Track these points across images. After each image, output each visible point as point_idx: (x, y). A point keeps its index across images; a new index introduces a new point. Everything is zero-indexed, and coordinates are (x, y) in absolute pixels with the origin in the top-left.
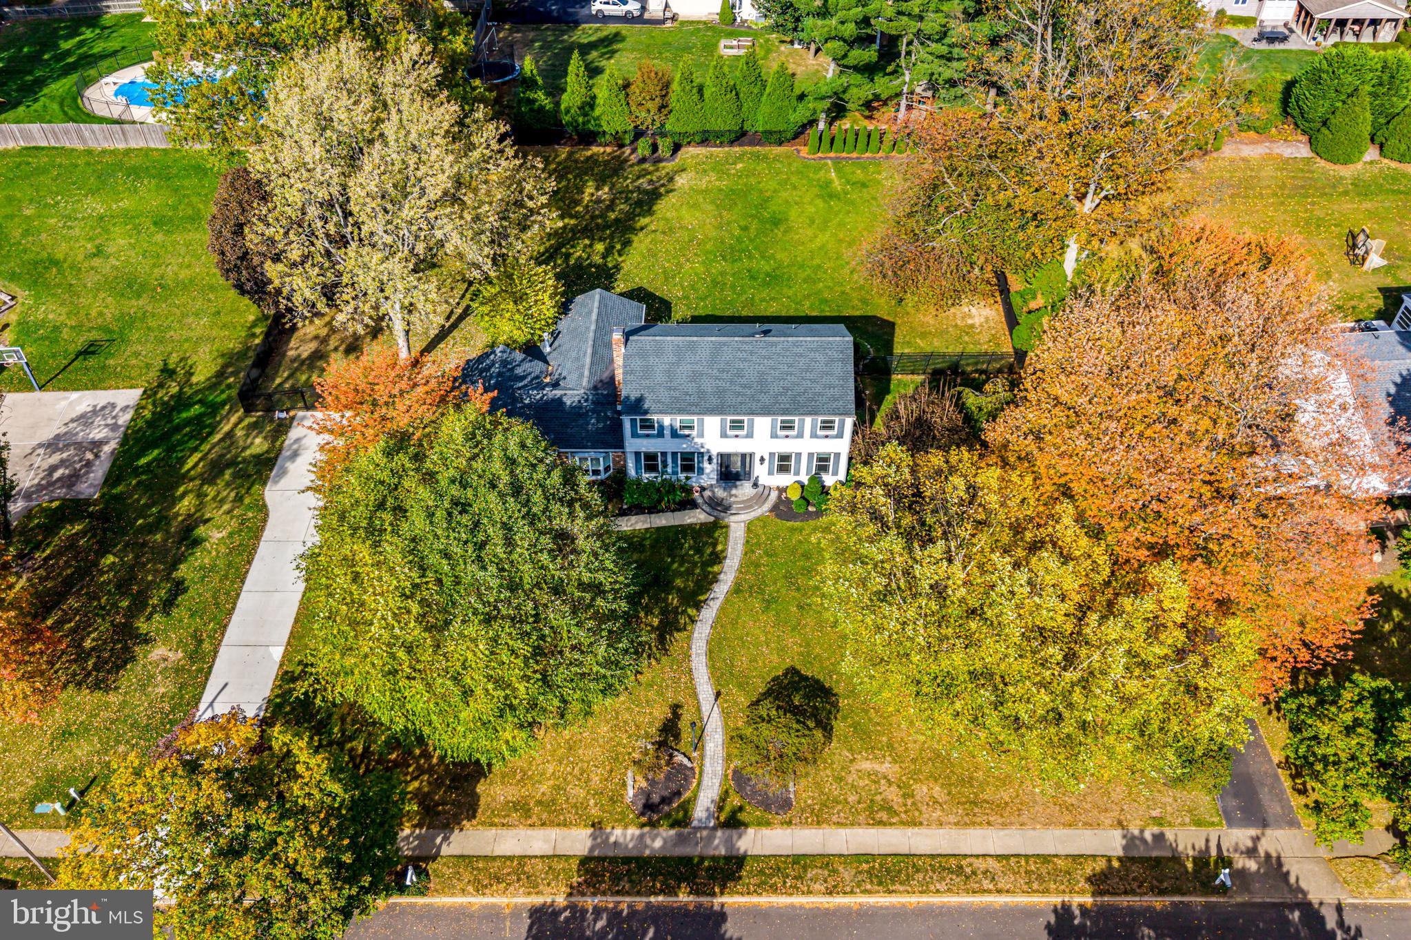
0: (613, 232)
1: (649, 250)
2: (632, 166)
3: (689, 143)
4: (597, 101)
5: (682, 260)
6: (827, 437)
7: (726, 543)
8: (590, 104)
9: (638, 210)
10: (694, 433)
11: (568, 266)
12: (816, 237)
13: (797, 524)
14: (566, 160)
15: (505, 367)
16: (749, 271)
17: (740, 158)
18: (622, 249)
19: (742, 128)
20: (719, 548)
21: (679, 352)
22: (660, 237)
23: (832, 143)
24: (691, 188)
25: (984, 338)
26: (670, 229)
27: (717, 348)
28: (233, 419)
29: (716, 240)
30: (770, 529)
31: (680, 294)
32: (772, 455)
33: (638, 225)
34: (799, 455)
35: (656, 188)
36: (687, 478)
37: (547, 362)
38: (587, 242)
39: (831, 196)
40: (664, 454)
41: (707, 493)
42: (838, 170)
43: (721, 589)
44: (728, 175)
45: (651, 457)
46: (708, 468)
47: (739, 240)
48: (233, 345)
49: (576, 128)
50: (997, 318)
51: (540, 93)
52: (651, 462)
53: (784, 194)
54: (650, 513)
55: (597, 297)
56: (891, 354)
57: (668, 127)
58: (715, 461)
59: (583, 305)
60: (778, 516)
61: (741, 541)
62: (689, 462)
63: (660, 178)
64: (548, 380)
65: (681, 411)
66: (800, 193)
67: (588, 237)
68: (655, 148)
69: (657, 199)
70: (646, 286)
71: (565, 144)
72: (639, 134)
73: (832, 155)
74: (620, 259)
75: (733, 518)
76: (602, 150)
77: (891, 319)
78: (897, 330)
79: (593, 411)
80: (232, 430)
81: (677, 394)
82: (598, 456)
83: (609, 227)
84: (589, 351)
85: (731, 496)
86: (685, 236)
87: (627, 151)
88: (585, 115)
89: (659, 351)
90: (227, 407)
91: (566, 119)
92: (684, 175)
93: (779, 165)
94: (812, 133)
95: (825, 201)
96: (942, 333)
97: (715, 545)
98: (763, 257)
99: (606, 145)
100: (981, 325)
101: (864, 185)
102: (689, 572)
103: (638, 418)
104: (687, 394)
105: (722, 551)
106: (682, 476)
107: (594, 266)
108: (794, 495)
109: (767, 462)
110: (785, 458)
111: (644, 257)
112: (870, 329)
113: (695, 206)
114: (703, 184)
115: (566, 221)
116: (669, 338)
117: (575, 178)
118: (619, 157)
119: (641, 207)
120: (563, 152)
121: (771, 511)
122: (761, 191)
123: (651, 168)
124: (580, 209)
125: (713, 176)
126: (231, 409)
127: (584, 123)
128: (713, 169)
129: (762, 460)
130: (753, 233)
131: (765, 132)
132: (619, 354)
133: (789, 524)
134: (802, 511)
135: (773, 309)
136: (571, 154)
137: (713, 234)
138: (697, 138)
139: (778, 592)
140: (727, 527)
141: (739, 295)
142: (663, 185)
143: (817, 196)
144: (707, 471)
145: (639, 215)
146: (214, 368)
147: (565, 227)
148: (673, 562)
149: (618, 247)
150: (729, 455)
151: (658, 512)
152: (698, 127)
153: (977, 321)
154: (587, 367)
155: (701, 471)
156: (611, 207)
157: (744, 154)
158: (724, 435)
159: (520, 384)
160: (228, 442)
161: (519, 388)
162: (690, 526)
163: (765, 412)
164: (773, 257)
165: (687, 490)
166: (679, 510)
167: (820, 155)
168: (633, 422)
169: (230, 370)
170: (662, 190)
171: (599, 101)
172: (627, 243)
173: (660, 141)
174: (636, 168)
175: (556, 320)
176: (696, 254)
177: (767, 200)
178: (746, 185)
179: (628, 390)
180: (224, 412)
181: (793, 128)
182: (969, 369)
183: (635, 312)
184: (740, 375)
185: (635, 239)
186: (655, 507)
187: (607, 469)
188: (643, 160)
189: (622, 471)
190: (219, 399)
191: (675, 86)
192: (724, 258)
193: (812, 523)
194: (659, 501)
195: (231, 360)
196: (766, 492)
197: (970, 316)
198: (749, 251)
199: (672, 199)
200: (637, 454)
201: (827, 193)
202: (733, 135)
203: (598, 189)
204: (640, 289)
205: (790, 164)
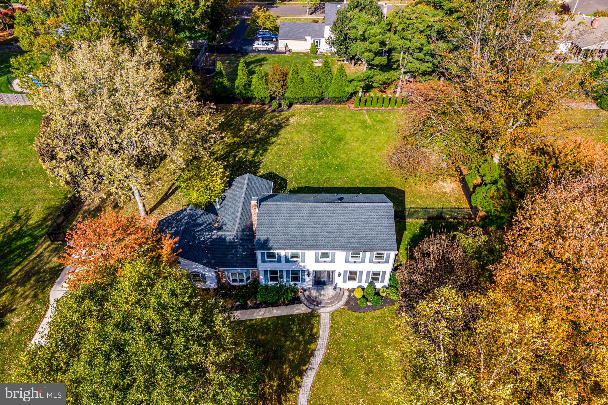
0: (259, 145)
1: (276, 153)
2: (268, 113)
3: (297, 103)
4: (252, 83)
5: (293, 158)
6: (379, 262)
7: (319, 328)
8: (248, 85)
9: (271, 134)
10: (300, 260)
11: (235, 161)
12: (360, 147)
13: (362, 314)
14: (237, 110)
15: (191, 218)
16: (327, 164)
17: (321, 110)
18: (262, 153)
19: (322, 96)
20: (315, 331)
21: (290, 212)
22: (282, 147)
23: (366, 103)
24: (297, 124)
25: (453, 199)
26: (287, 143)
27: (313, 210)
28: (45, 246)
29: (310, 148)
30: (345, 318)
31: (292, 175)
32: (345, 272)
33: (271, 141)
34: (361, 272)
35: (280, 124)
36: (295, 284)
37: (217, 215)
38: (245, 149)
39: (367, 127)
40: (281, 271)
41: (307, 293)
42: (369, 115)
43: (316, 361)
44: (316, 117)
45: (273, 273)
46: (307, 279)
47: (322, 149)
48: (55, 203)
49: (242, 96)
50: (458, 188)
51: (224, 79)
52: (274, 276)
53: (343, 127)
54: (273, 306)
55: (247, 178)
56: (405, 208)
57: (286, 95)
58: (311, 275)
59: (239, 182)
60: (350, 309)
61: (328, 326)
62: (296, 275)
63: (282, 119)
64: (216, 225)
65: (291, 248)
66: (351, 126)
67: (246, 147)
68: (280, 105)
69: (280, 129)
70: (274, 171)
71: (237, 104)
72: (272, 99)
73: (366, 108)
74: (261, 158)
75: (322, 310)
76: (254, 106)
77: (402, 189)
78: (406, 194)
79: (241, 245)
80: (41, 253)
81: (289, 237)
82: (242, 272)
83: (256, 142)
84: (240, 208)
85: (321, 295)
86: (294, 146)
87: (267, 106)
88: (246, 89)
89: (278, 211)
90: (43, 239)
91: (237, 91)
92: (294, 117)
93: (340, 113)
94: (356, 99)
95: (364, 130)
96: (431, 196)
97: (312, 329)
98: (334, 157)
99: (257, 104)
100: (450, 192)
101: (382, 122)
102: (297, 348)
103: (266, 252)
104: (295, 237)
105: (316, 333)
106: (292, 283)
107: (248, 161)
108: (358, 294)
109: (342, 275)
110: (353, 273)
111: (274, 157)
112: (392, 194)
113: (300, 132)
114: (303, 122)
115: (235, 139)
116: (285, 203)
117: (241, 119)
118: (263, 109)
119: (273, 133)
120: (235, 107)
121: (345, 305)
122: (332, 125)
123: (278, 114)
124: (242, 133)
125: (308, 118)
126: (44, 239)
127: (246, 94)
128: (308, 115)
129: (340, 274)
130: (328, 145)
131: (333, 97)
132: (255, 212)
133: (356, 314)
134: (364, 305)
135: (340, 184)
136: (239, 108)
137: (308, 145)
138: (301, 101)
139: (352, 363)
140: (319, 316)
141: (322, 176)
142: (283, 122)
143: (360, 127)
144: (307, 280)
145: (272, 136)
146: (42, 216)
147: (234, 142)
148: (286, 341)
149: (261, 152)
150: (320, 272)
151: (278, 306)
152: (301, 95)
153: (448, 190)
154: (239, 218)
155: (303, 280)
156: (258, 132)
157: (323, 108)
158: (317, 261)
159: (199, 229)
160: (38, 259)
161: (198, 231)
162: (297, 315)
163: (342, 248)
164: (339, 156)
165: (295, 291)
166: (291, 305)
167: (360, 108)
168: (263, 254)
169: (50, 217)
170: (283, 125)
171: (253, 83)
172: (265, 150)
173: (282, 101)
174: (271, 114)
175: (224, 191)
176: (300, 156)
177: (335, 129)
178: (324, 122)
179: (260, 235)
180: (40, 241)
181: (346, 96)
182: (448, 216)
183: (268, 186)
184: (326, 225)
185: (269, 148)
186: (276, 303)
187: (248, 279)
188: (274, 111)
189: (257, 280)
190: (39, 234)
191: (290, 76)
192: (314, 157)
193: (370, 313)
194: (279, 299)
195: (51, 212)
196: (342, 292)
197: (443, 187)
198: (327, 154)
199: (288, 129)
200: (266, 272)
201: (365, 126)
202: (318, 99)
203: (251, 124)
204: (271, 173)
205: (345, 112)
